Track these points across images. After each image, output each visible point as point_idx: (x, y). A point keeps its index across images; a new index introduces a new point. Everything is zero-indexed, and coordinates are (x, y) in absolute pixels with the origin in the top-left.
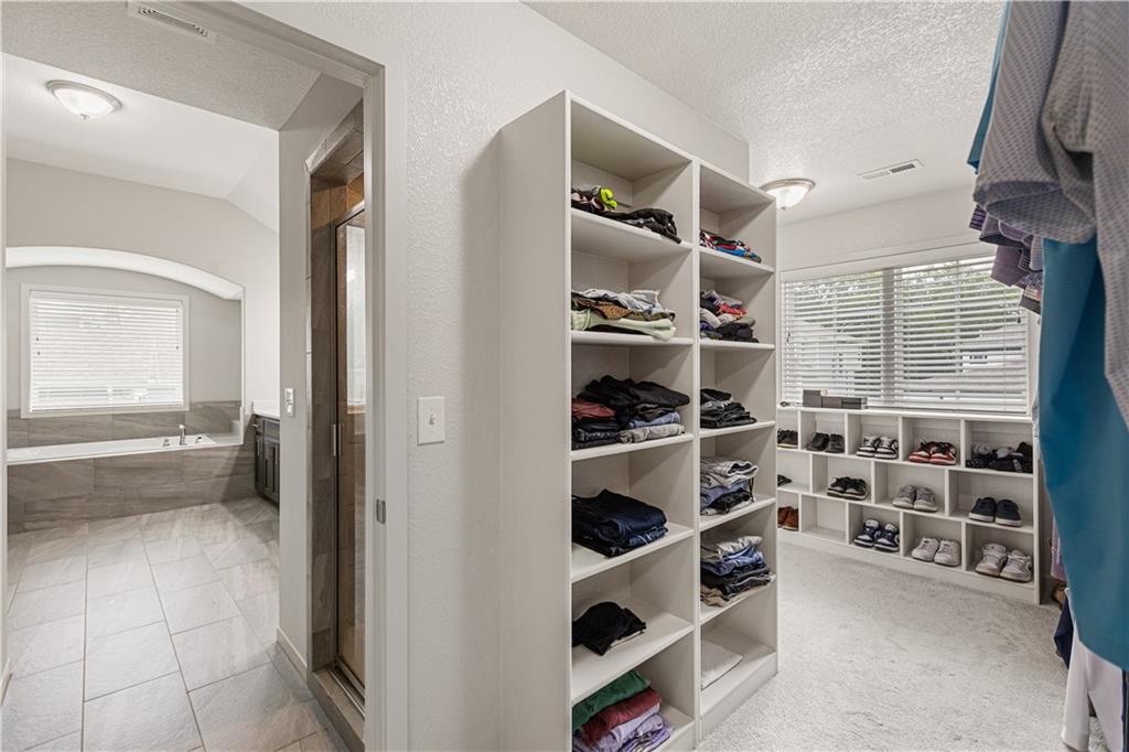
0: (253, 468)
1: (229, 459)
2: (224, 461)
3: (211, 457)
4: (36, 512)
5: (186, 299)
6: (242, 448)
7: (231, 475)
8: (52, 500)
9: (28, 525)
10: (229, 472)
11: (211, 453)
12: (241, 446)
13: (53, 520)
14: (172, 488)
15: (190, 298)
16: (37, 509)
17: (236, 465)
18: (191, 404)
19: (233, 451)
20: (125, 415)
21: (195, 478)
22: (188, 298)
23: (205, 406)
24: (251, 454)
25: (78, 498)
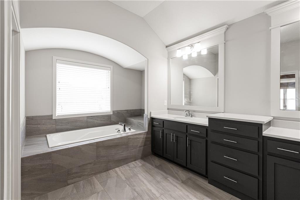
0: (151, 142)
1: (143, 138)
2: (142, 140)
3: (137, 138)
7: (144, 146)
8: (80, 166)
9: (69, 182)
10: (143, 144)
11: (137, 136)
12: (147, 132)
13: (80, 177)
14: (125, 154)
16: (73, 172)
17: (145, 141)
18: (113, 112)
19: (144, 134)
20: (91, 116)
21: (133, 148)
22: (112, 66)
23: (117, 112)
24: (150, 136)
25: (90, 163)
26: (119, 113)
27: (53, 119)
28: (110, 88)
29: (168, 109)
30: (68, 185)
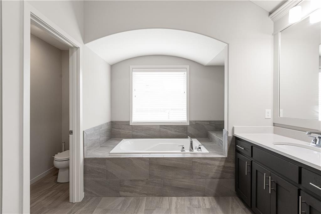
0: (234, 175)
1: (219, 166)
2: (216, 168)
3: (207, 164)
4: (125, 186)
5: (188, 67)
6: (227, 160)
7: (220, 178)
8: (131, 180)
9: (122, 193)
10: (219, 175)
11: (208, 162)
12: (226, 158)
13: (131, 192)
14: (187, 182)
15: (190, 66)
16: (125, 184)
17: (223, 171)
18: (190, 122)
19: (221, 161)
20: (164, 126)
21: (199, 177)
22: (189, 66)
23: (196, 123)
24: (232, 165)
25: (142, 181)
26: (197, 123)
27: (130, 125)
28: (186, 93)
29: (274, 124)
30: (120, 197)
